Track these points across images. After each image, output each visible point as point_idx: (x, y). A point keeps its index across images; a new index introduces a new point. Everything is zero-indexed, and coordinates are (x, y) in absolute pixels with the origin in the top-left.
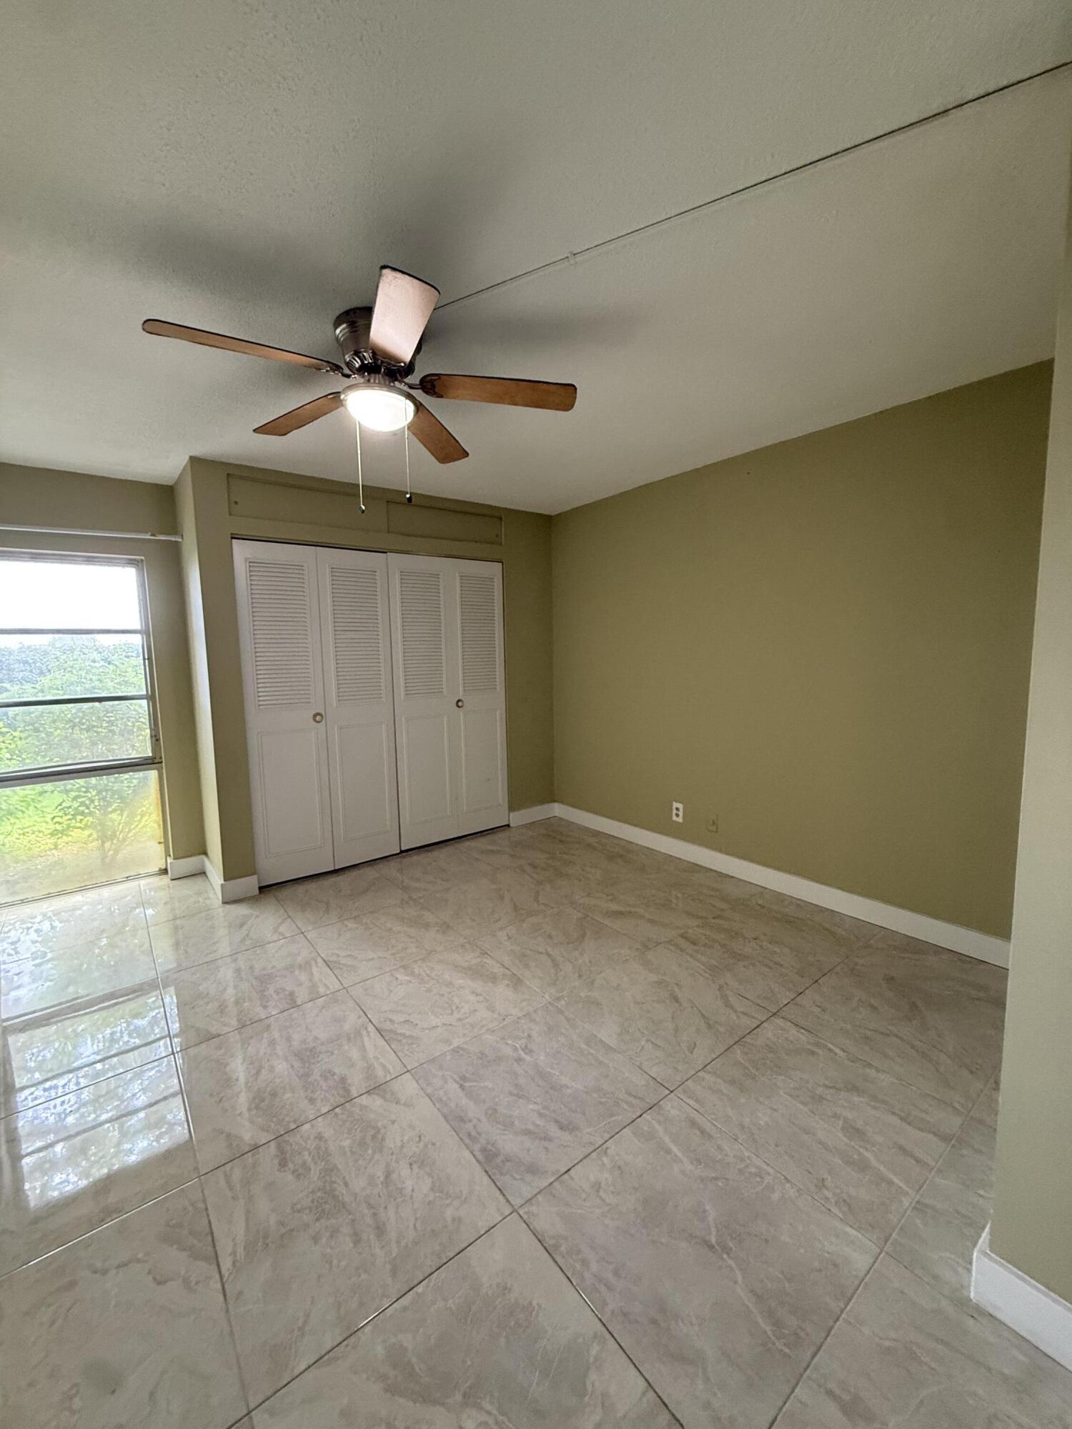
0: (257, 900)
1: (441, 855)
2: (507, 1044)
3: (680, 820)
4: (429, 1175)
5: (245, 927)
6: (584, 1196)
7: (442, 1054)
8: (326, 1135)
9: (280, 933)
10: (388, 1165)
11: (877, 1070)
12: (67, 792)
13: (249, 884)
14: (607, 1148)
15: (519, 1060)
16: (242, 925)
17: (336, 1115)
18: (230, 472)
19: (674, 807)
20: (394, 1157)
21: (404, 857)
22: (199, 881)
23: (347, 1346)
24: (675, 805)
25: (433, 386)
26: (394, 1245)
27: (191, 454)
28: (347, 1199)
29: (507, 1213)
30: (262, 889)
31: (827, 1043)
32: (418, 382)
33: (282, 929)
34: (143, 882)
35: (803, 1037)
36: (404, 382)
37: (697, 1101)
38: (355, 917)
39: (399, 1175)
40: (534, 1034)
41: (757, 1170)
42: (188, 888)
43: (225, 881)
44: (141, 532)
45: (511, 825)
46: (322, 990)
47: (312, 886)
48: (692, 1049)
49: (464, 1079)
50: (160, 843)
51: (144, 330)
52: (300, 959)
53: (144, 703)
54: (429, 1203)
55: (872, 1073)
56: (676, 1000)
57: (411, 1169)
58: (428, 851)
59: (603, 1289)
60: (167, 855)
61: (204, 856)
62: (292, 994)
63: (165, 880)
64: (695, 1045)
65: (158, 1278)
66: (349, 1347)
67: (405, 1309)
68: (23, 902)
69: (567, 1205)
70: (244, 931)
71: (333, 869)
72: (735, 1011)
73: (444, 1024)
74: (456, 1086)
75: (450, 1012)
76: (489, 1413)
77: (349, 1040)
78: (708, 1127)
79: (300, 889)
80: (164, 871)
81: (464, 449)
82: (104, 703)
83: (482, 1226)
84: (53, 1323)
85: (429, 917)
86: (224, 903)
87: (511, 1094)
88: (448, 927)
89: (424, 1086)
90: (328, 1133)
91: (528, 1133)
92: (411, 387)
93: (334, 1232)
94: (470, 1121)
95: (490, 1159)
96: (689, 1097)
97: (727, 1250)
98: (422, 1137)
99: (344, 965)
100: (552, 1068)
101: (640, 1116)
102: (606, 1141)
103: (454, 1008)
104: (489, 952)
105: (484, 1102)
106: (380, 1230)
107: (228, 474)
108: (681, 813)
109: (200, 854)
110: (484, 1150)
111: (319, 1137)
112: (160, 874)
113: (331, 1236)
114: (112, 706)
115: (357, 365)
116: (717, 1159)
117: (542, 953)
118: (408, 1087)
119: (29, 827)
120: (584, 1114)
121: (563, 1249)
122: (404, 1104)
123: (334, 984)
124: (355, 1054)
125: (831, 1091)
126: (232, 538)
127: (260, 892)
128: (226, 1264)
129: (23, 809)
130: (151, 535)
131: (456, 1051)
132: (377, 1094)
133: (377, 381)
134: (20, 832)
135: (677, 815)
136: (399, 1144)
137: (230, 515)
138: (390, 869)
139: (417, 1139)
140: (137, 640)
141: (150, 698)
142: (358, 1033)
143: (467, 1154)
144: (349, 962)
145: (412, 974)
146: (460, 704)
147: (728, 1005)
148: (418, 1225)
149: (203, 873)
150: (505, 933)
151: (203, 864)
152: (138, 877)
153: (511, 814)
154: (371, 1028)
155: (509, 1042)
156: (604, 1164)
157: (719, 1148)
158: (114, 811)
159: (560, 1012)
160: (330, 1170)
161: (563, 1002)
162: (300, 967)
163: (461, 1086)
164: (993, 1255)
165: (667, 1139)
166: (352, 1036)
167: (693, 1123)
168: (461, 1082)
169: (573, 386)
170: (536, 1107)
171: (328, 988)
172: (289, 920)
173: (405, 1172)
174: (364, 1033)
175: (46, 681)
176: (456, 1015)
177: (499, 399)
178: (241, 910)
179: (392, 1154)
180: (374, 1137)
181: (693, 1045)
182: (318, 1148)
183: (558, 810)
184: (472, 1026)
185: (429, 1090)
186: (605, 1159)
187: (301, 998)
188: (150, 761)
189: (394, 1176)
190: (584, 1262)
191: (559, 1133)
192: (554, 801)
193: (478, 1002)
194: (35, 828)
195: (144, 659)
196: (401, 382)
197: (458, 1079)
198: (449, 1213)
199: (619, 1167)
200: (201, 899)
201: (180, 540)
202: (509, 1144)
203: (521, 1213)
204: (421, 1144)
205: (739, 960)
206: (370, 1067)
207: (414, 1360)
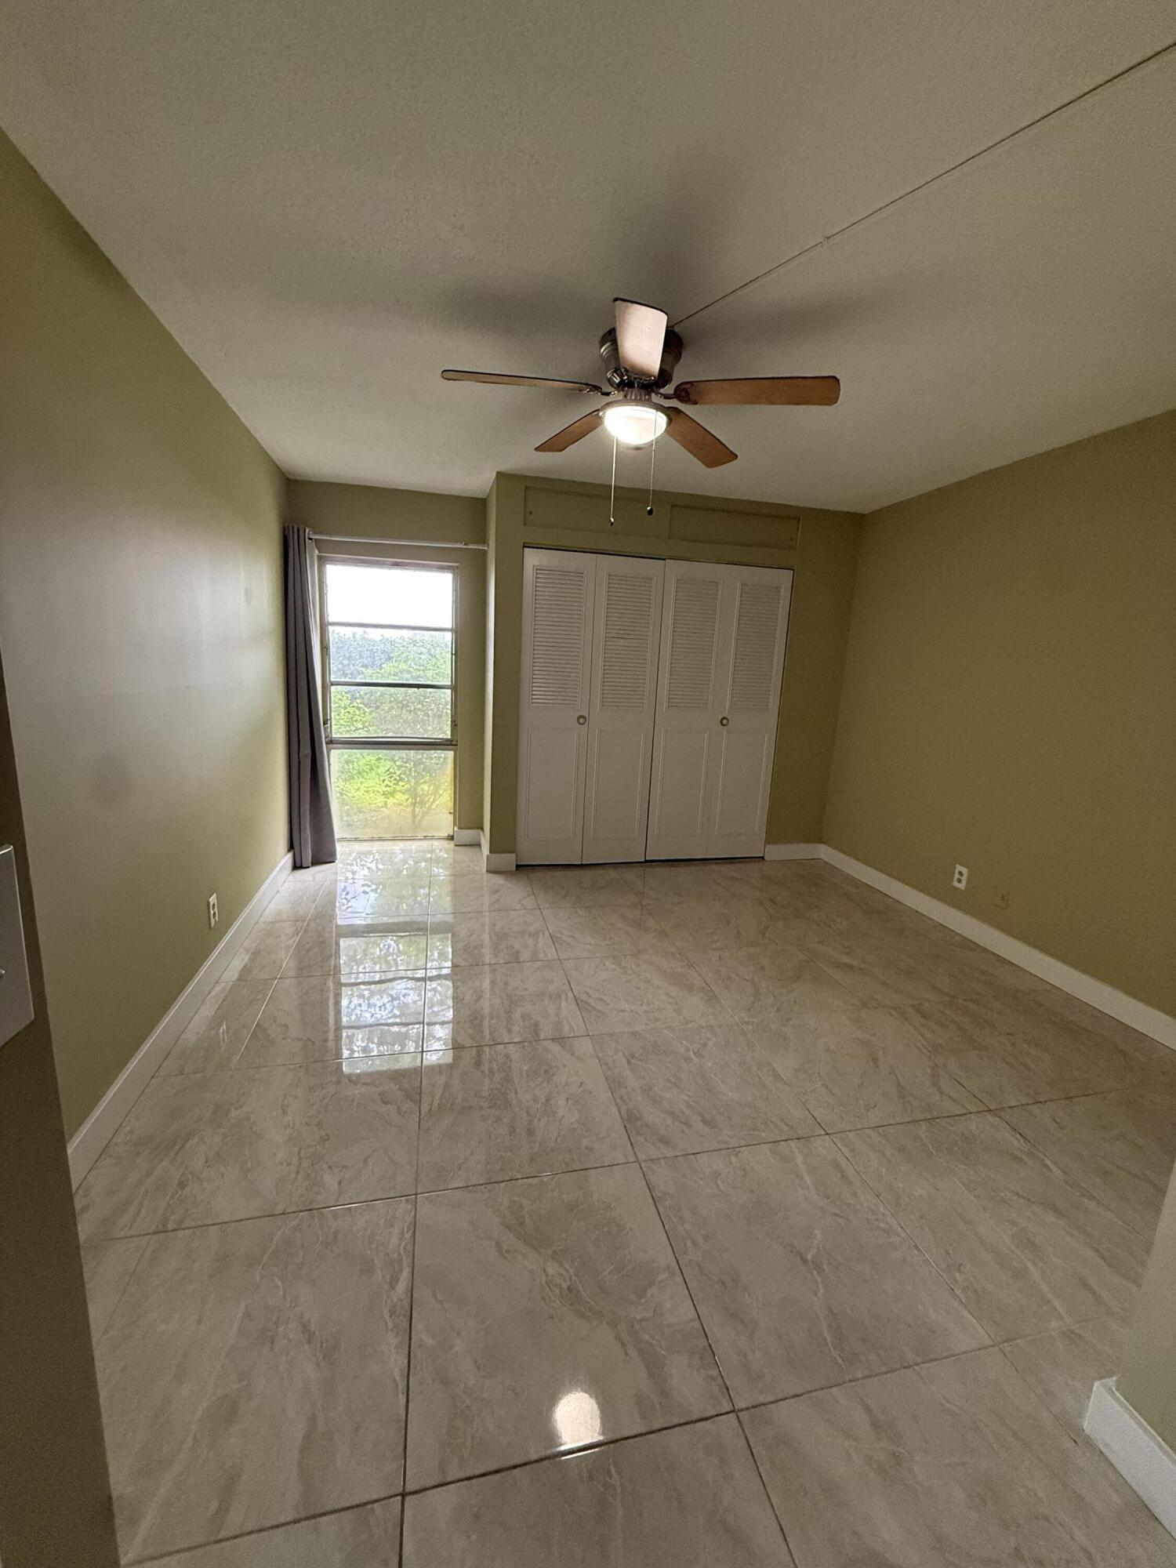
0: (512, 875)
1: (682, 871)
2: (682, 1043)
3: (962, 886)
4: (579, 1112)
5: (498, 894)
6: (701, 1176)
7: (620, 1033)
8: (512, 1056)
9: (522, 905)
10: (550, 1093)
11: (1099, 1203)
12: (393, 760)
13: (508, 860)
14: (740, 1152)
15: (687, 1059)
16: (496, 892)
17: (524, 1046)
18: (527, 485)
19: (957, 871)
20: (557, 1090)
21: (647, 867)
22: (475, 850)
23: (485, 1188)
24: (959, 868)
25: (688, 394)
26: (537, 1144)
27: (498, 470)
28: (514, 1102)
29: (631, 1160)
30: (518, 867)
31: (1046, 1159)
32: (672, 392)
33: (524, 902)
34: (436, 843)
35: (1016, 1142)
36: (660, 394)
37: (852, 1151)
38: (586, 907)
39: (557, 1102)
40: (710, 1043)
41: (887, 1227)
42: (466, 854)
43: (490, 852)
44: (456, 542)
45: (766, 858)
46: (541, 956)
47: (559, 874)
48: (868, 1108)
49: (633, 1056)
50: (450, 813)
51: (443, 378)
52: (532, 928)
53: (449, 692)
54: (573, 1129)
55: (1092, 1205)
56: (875, 1061)
57: (567, 1102)
58: (672, 866)
59: (689, 1243)
60: (454, 824)
61: (480, 831)
62: (518, 952)
63: (451, 845)
64: (875, 1106)
65: (384, 1100)
66: (487, 1190)
67: (531, 1185)
68: (356, 840)
69: (684, 1176)
70: (496, 896)
71: (580, 863)
72: (941, 1093)
73: (632, 1011)
74: (625, 1061)
75: (640, 1003)
76: (567, 1271)
77: (551, 997)
78: (850, 1173)
79: (549, 874)
80: (451, 838)
81: (731, 452)
82: (421, 689)
83: (607, 1161)
84: (324, 1098)
85: (651, 922)
86: (488, 871)
87: (668, 1080)
88: (666, 935)
89: (597, 1049)
90: (514, 1056)
91: (672, 1114)
92: (667, 397)
93: (498, 1120)
94: (626, 1088)
95: (631, 1120)
96: (845, 1146)
97: (820, 1271)
98: (583, 1085)
99: (565, 942)
100: (715, 1075)
101: (786, 1140)
102: (742, 1146)
103: (645, 1001)
104: (694, 965)
105: (643, 1078)
106: (530, 1132)
107: (526, 487)
108: (964, 879)
109: (478, 828)
110: (629, 1111)
111: (507, 1056)
112: (449, 840)
113: (496, 1121)
114: (430, 693)
115: (617, 381)
116: (848, 1202)
117: (747, 980)
118: (585, 1046)
119: (372, 787)
120: (730, 1118)
121: (667, 1203)
122: (577, 1058)
123: (552, 954)
124: (551, 1009)
125: (1021, 1201)
126: (524, 547)
127: (517, 869)
128: (425, 1108)
129: (368, 771)
130: (465, 545)
131: (634, 1034)
132: (560, 1043)
133: (633, 398)
134: (366, 790)
135: (959, 881)
136: (563, 1082)
137: (525, 524)
138: (630, 875)
139: (579, 1085)
140: (449, 636)
141: (454, 688)
142: (558, 996)
143: (615, 1110)
144: (569, 940)
145: (619, 964)
146: (725, 722)
147: (935, 1084)
148: (559, 1140)
149: (479, 845)
150: (718, 954)
151: (479, 836)
152: (432, 838)
153: (767, 846)
154: (570, 995)
155: (684, 1042)
156: (731, 1163)
157: (855, 1194)
158: (425, 782)
159: (744, 1034)
160: (508, 1080)
161: (750, 1027)
162: (530, 934)
163: (629, 1063)
164: (1118, 1394)
165: (803, 1167)
166: (554, 996)
167: (837, 1166)
168: (629, 1058)
169: (835, 378)
170: (687, 1099)
171: (546, 955)
172: (533, 897)
173: (562, 1102)
174: (563, 997)
175: (388, 667)
176: (645, 1008)
177: (755, 399)
178: (499, 880)
179: (556, 1087)
180: (546, 1071)
181: (873, 1106)
182: (505, 1063)
183: (824, 852)
184: (656, 1020)
185: (600, 1055)
186: (734, 1159)
187: (525, 956)
188: (448, 743)
189: (553, 1102)
190: (682, 1220)
191: (700, 1126)
192: (821, 842)
193: (669, 1003)
194: (376, 789)
195: (452, 654)
196: (657, 393)
197: (627, 1055)
198: (585, 1142)
199: (745, 1169)
200: (472, 865)
201: (486, 548)
202: (652, 1115)
203: (643, 1166)
204: (580, 1090)
205: (974, 1049)
206: (559, 1023)
207: (527, 1216)
